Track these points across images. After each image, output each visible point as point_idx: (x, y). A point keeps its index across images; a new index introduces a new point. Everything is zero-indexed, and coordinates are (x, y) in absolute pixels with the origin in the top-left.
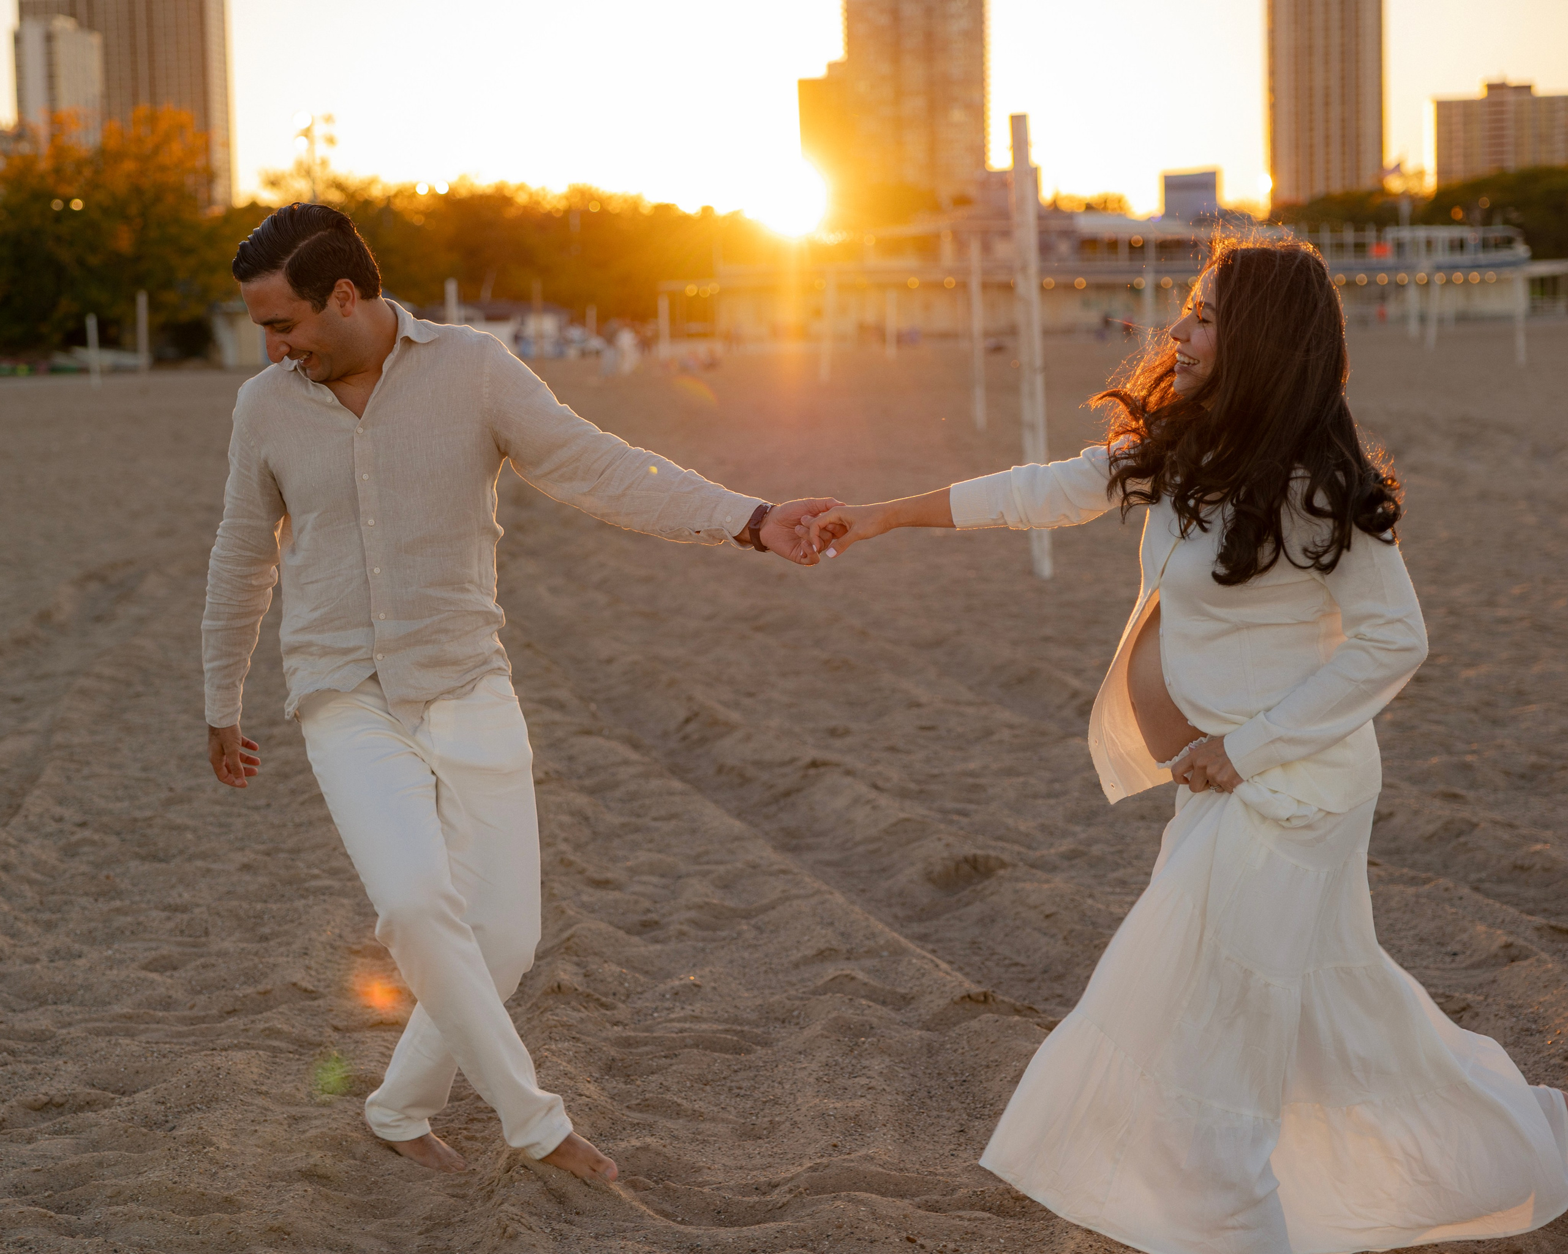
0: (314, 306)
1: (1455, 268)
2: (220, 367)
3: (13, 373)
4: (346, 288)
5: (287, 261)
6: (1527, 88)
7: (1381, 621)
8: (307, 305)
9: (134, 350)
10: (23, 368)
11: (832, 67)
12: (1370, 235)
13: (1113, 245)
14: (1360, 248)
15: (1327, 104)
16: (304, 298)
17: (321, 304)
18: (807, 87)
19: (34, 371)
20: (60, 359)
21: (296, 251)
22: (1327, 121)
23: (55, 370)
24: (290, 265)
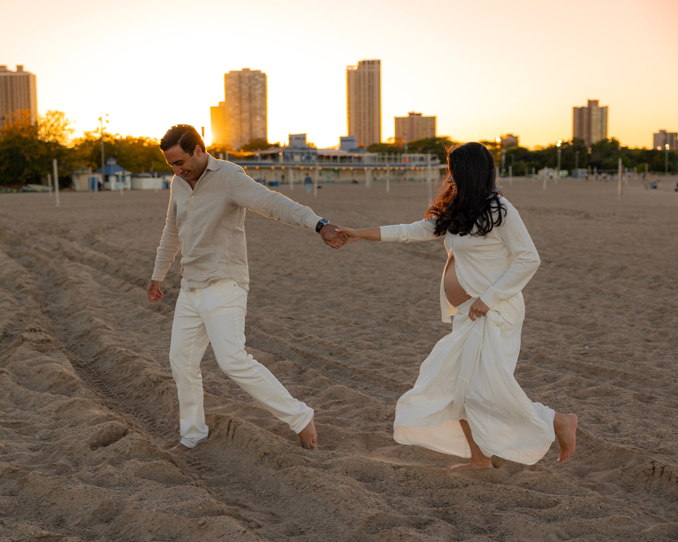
0: (190, 154)
1: (421, 166)
2: (75, 191)
3: (12, 192)
4: (198, 148)
5: (179, 141)
6: (420, 115)
7: (526, 253)
8: (188, 155)
9: (47, 185)
10: (15, 191)
11: (220, 103)
12: (398, 156)
13: (328, 157)
14: (396, 159)
15: (365, 118)
16: (187, 152)
17: (192, 154)
18: (213, 109)
19: (18, 191)
20: (25, 188)
21: (182, 138)
22: (365, 123)
23: (25, 191)
24: (181, 142)
